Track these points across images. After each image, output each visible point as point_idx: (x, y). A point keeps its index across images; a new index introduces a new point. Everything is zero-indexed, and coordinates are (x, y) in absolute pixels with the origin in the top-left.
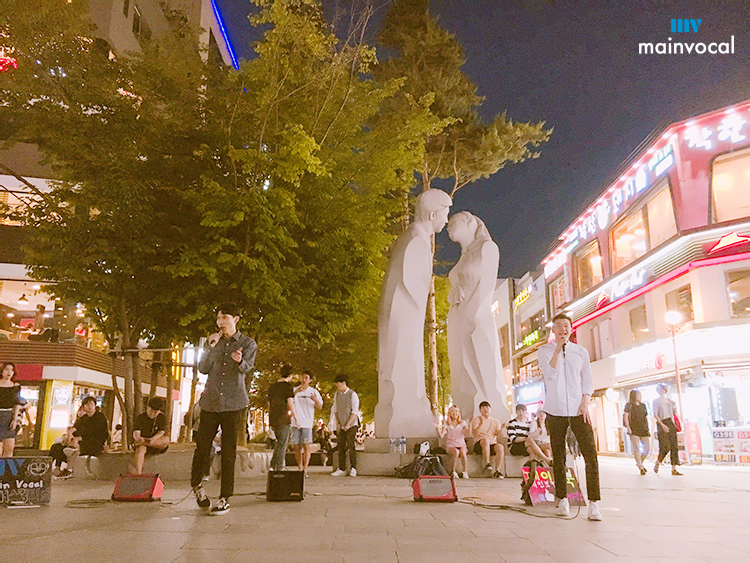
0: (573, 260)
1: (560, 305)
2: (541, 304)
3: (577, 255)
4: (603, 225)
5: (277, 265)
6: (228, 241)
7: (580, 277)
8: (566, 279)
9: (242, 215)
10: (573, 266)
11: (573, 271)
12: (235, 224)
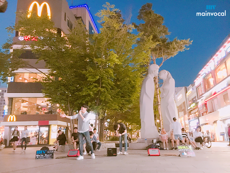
0: (204, 80)
1: (201, 94)
2: (195, 95)
3: (205, 78)
4: (213, 68)
5: (109, 90)
6: (95, 84)
7: (207, 85)
8: (202, 86)
9: (98, 77)
10: (204, 82)
11: (204, 84)
12: (96, 79)
